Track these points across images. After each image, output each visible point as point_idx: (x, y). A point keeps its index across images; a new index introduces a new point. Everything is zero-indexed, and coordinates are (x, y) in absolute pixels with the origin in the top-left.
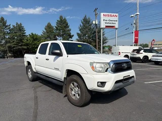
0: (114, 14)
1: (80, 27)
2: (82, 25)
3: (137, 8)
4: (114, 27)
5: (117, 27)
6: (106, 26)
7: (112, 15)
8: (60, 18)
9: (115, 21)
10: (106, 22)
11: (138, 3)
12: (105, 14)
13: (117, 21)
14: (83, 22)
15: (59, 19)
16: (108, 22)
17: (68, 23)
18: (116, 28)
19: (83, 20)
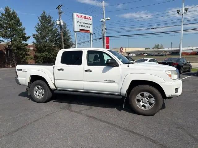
0: (89, 16)
1: (37, 27)
2: (39, 23)
3: (103, 12)
4: (88, 32)
5: (91, 31)
6: (81, 30)
7: (86, 17)
8: (6, 11)
9: (89, 24)
10: (80, 24)
11: (104, 6)
12: (78, 14)
13: (91, 24)
14: (42, 20)
15: (4, 12)
16: (82, 24)
17: (20, 19)
18: (91, 33)
19: (41, 17)
